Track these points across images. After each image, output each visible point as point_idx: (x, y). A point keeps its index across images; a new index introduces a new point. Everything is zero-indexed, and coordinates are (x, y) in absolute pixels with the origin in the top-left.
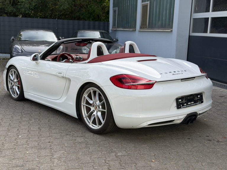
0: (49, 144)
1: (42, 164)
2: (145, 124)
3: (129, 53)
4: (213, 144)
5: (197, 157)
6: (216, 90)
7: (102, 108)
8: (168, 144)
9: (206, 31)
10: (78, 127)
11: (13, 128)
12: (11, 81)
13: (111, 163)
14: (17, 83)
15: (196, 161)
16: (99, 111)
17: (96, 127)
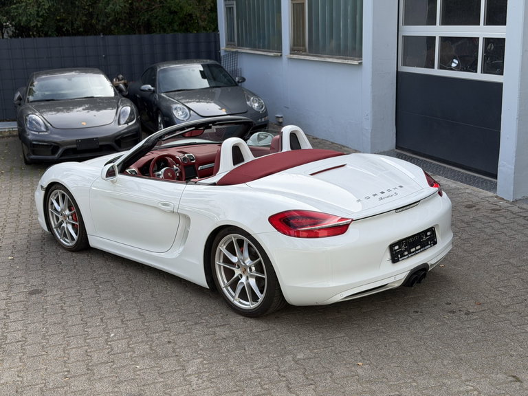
0: (170, 345)
1: (172, 388)
2: (339, 298)
3: (290, 150)
4: (459, 320)
5: (433, 350)
6: (458, 189)
7: (257, 270)
8: (380, 326)
9: (430, 65)
10: (211, 305)
11: (92, 317)
12: (55, 213)
13: (290, 375)
14: (70, 217)
15: (432, 358)
16: (252, 276)
17: (248, 305)
